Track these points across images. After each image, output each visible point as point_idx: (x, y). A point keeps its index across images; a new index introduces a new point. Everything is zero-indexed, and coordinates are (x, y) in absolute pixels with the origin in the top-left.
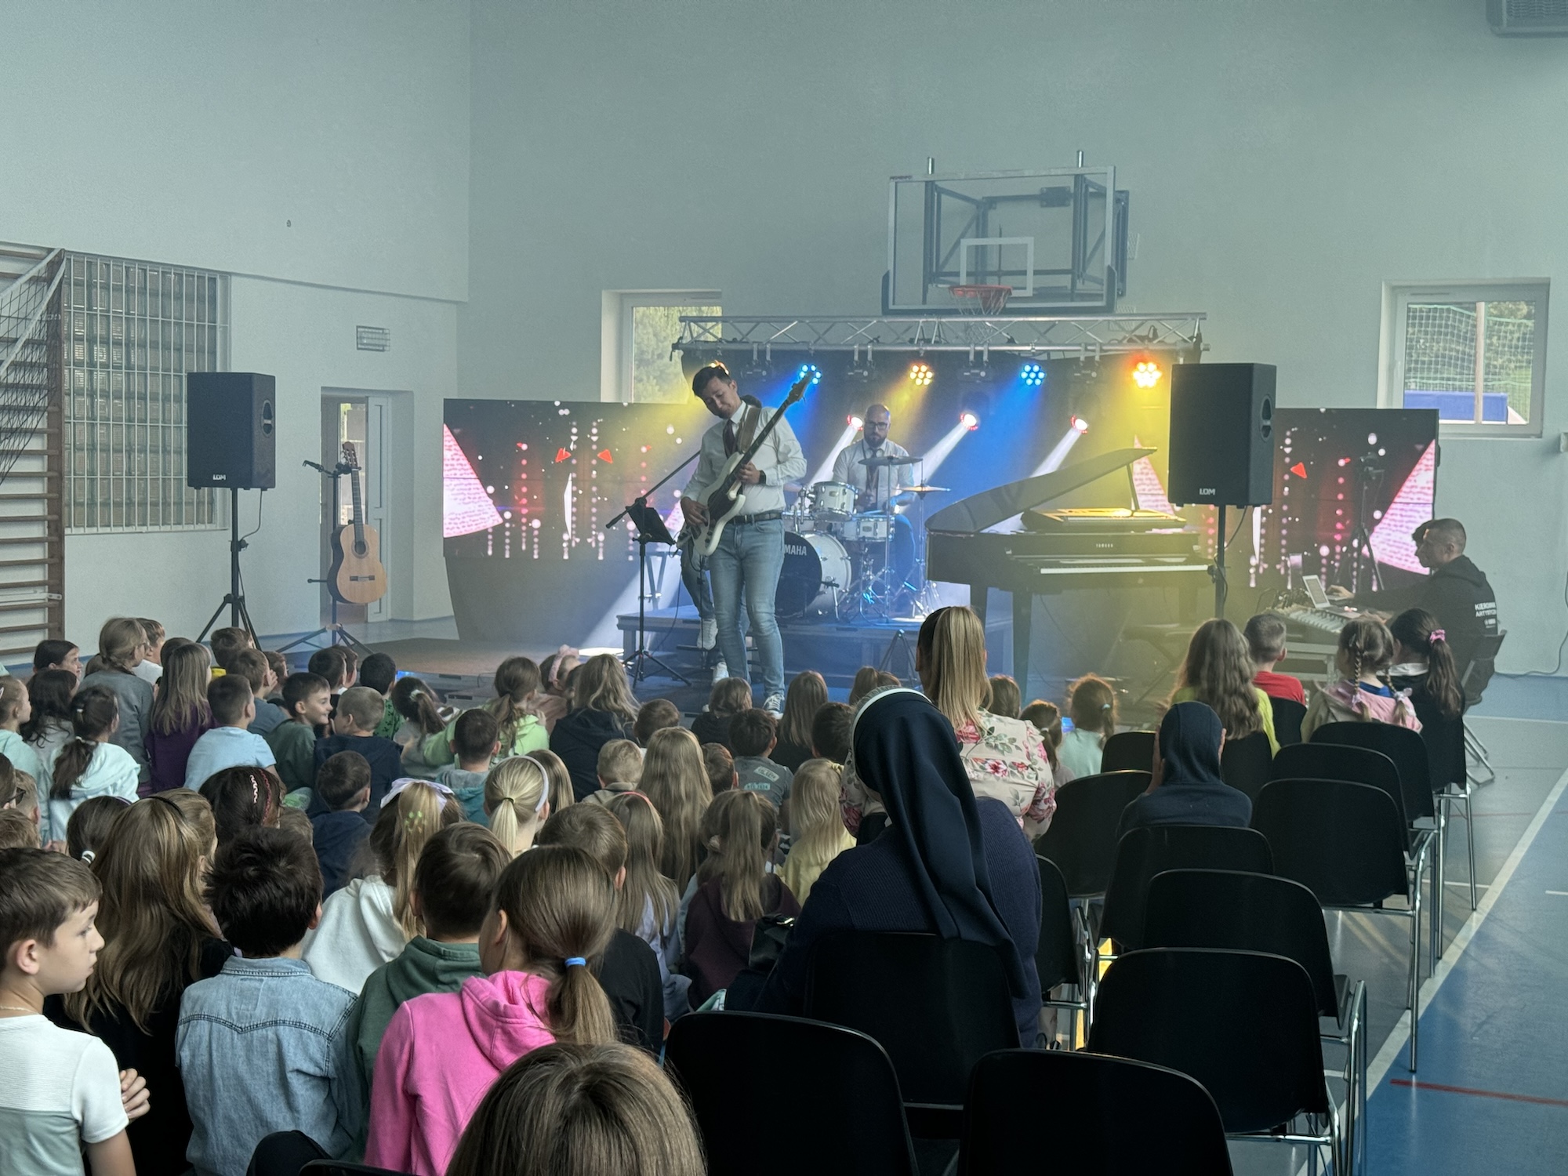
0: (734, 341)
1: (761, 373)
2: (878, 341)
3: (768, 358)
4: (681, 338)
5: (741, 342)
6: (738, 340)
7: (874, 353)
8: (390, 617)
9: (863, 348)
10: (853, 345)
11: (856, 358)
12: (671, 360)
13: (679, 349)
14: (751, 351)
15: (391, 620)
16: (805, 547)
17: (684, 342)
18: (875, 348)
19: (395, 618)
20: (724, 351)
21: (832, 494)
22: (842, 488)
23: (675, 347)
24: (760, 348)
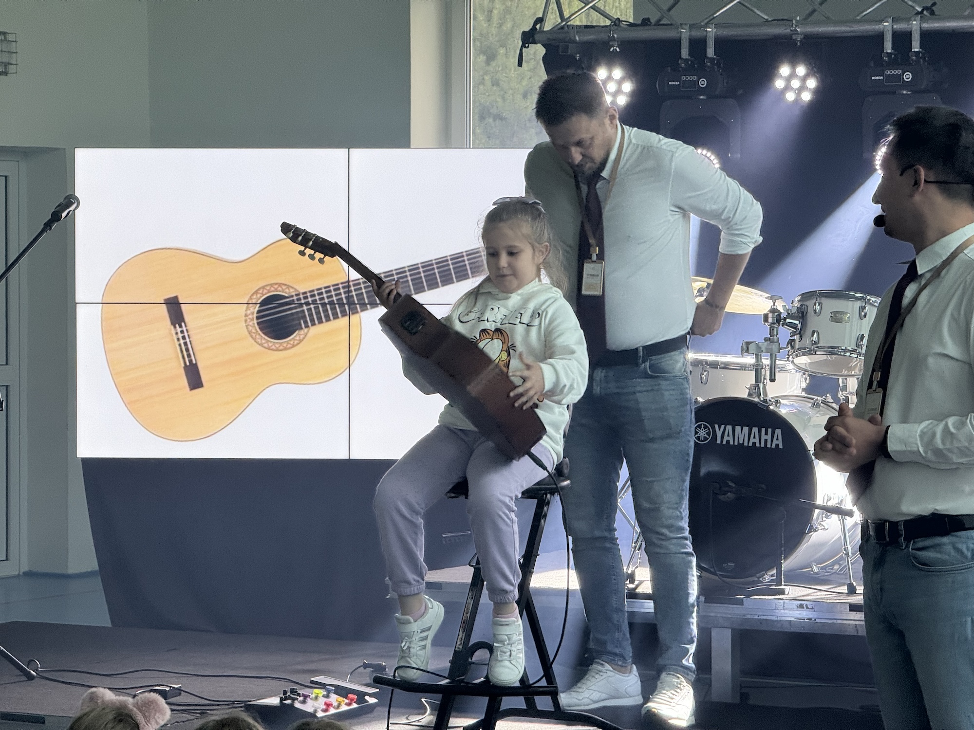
0: (646, 22)
1: (695, 83)
2: (932, 13)
3: (711, 52)
4: (540, 20)
5: (658, 24)
6: (653, 21)
7: (926, 35)
8: (25, 568)
9: (900, 26)
10: (881, 21)
11: (888, 48)
12: (520, 64)
13: (535, 43)
14: (676, 43)
15: (29, 574)
16: (778, 432)
17: (548, 26)
18: (925, 26)
19: (35, 570)
20: (624, 44)
21: (837, 317)
22: (858, 304)
23: (529, 38)
24: (697, 34)
